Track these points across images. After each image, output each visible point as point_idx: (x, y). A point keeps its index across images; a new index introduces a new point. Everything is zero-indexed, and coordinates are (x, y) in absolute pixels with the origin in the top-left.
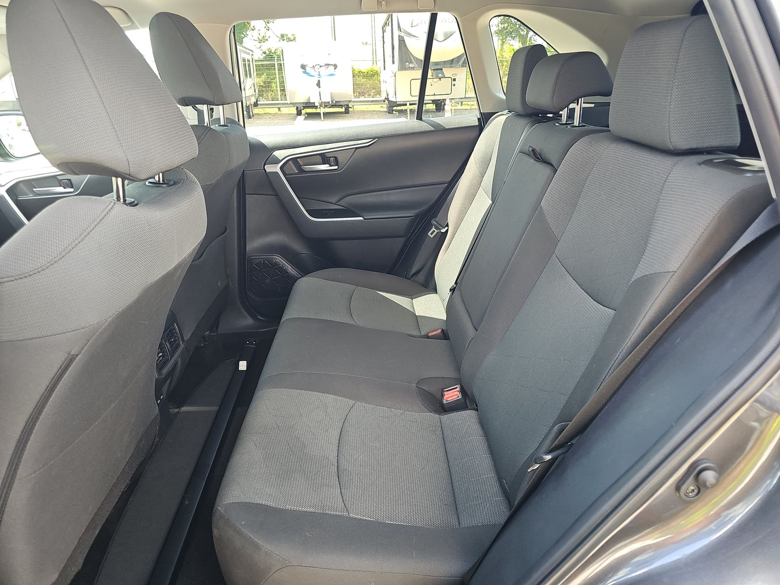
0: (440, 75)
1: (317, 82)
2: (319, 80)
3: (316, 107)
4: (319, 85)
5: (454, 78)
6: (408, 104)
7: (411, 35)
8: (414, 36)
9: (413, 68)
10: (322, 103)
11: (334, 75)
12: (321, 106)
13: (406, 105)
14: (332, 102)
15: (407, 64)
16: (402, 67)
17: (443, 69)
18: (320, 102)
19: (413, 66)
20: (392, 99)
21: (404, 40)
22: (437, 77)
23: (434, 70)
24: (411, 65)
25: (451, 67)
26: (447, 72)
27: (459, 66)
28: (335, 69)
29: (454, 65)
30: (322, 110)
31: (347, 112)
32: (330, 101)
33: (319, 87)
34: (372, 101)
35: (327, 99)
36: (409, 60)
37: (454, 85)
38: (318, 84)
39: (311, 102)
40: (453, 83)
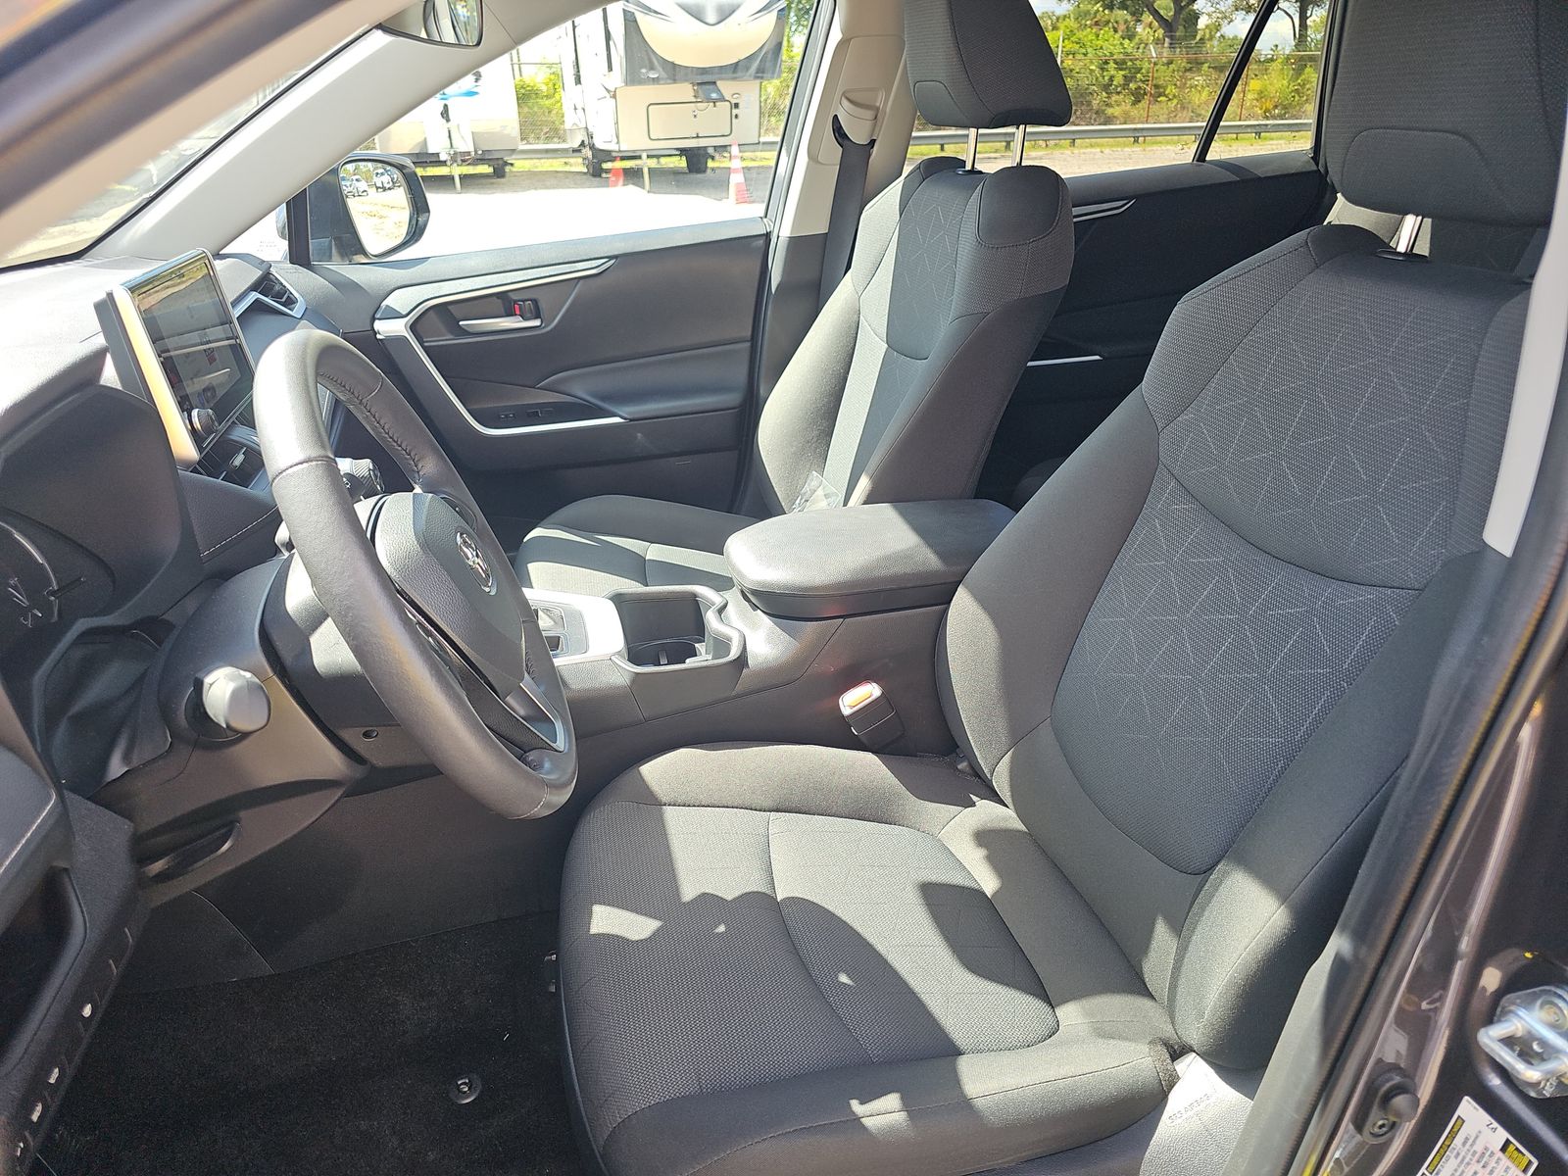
0: (714, 96)
1: (442, 108)
2: (446, 106)
3: (443, 163)
4: (448, 115)
5: (736, 101)
6: (644, 155)
7: (649, 9)
8: (656, 12)
9: (655, 81)
10: (455, 153)
11: (477, 93)
12: (454, 159)
13: (639, 157)
14: (476, 151)
15: (644, 71)
16: (632, 78)
17: (718, 83)
18: (452, 152)
19: (656, 76)
20: (600, 144)
21: (636, 21)
22: (709, 100)
23: (699, 84)
24: (653, 75)
25: (734, 79)
26: (726, 87)
27: (750, 76)
28: (477, 80)
29: (739, 74)
30: (457, 171)
31: (499, 172)
32: (472, 149)
33: (448, 120)
34: (547, 151)
35: (465, 145)
36: (647, 62)
37: (736, 116)
38: (445, 114)
39: (430, 152)
40: (735, 111)
